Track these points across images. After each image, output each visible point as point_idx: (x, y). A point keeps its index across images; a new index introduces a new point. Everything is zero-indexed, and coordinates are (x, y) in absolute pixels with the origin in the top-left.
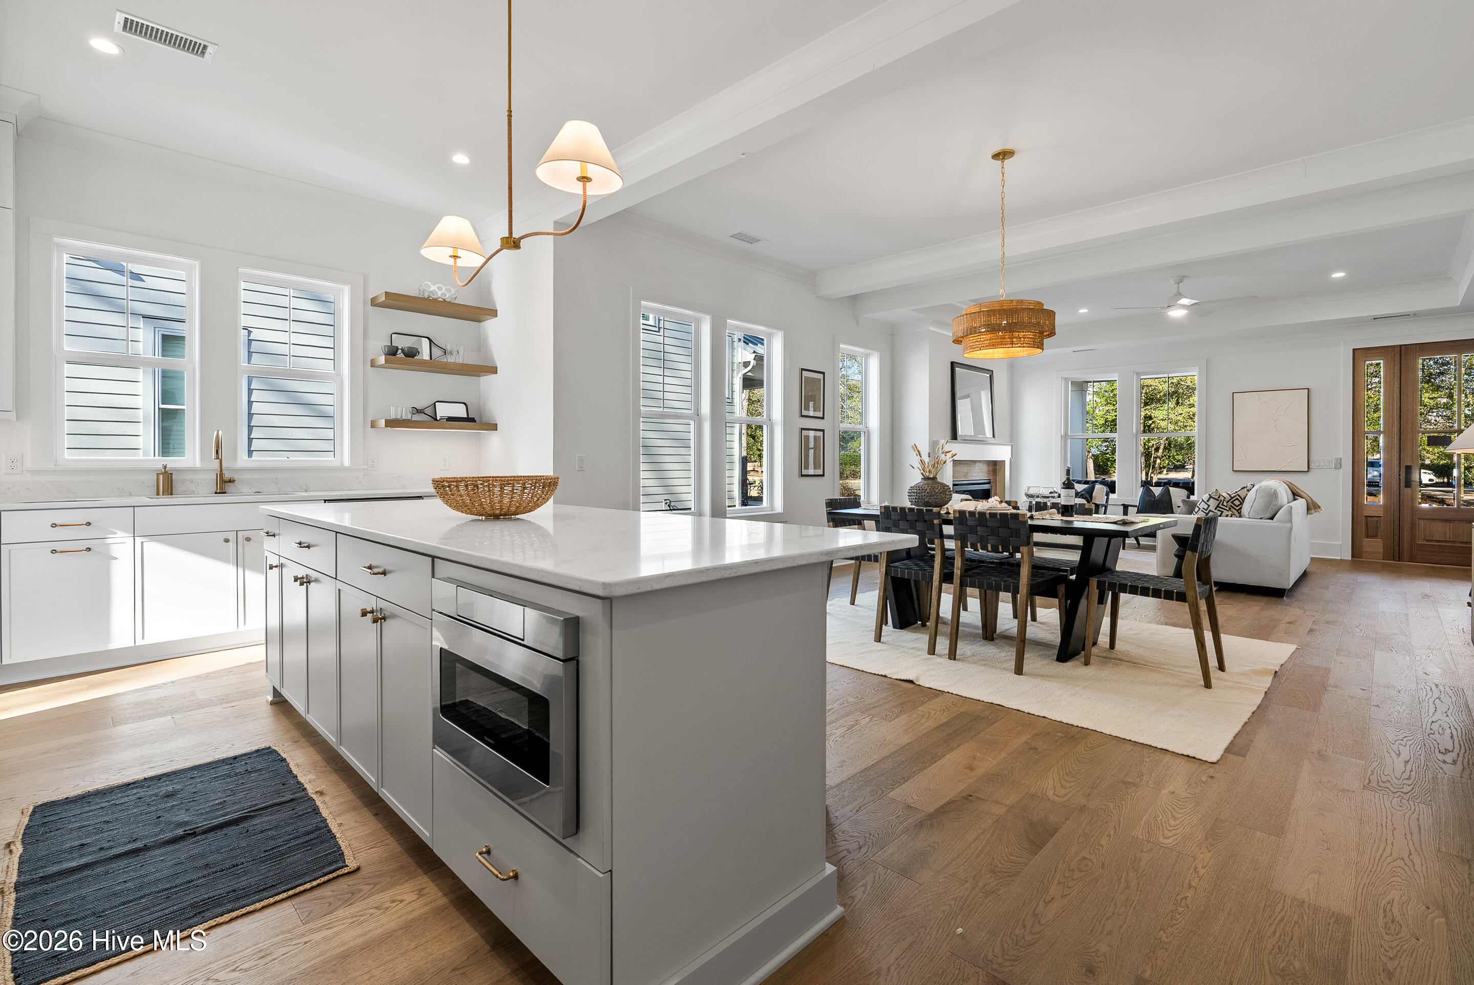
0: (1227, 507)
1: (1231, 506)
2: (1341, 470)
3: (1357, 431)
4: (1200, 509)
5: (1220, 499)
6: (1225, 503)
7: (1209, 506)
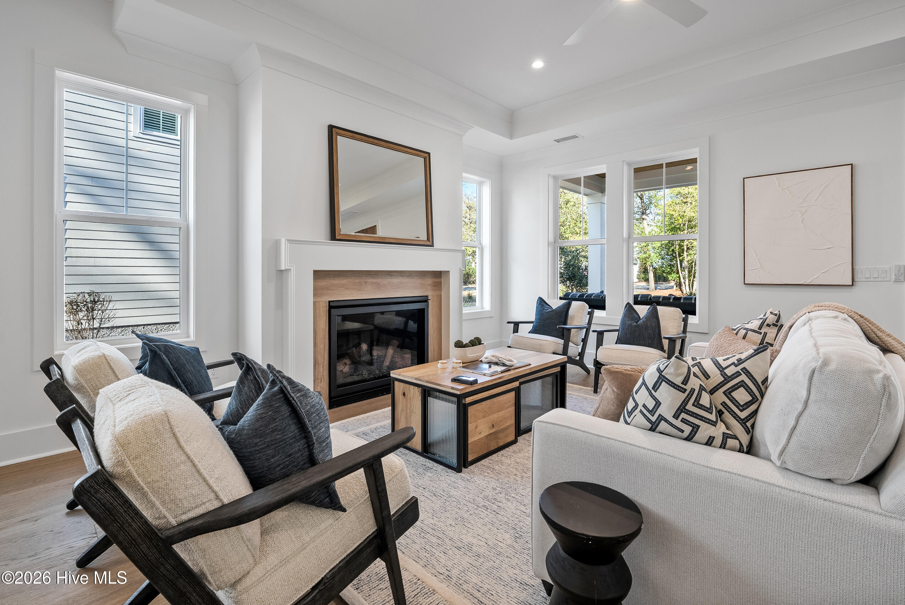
0: (709, 410)
1: (724, 404)
4: (637, 405)
5: (688, 387)
6: (705, 400)
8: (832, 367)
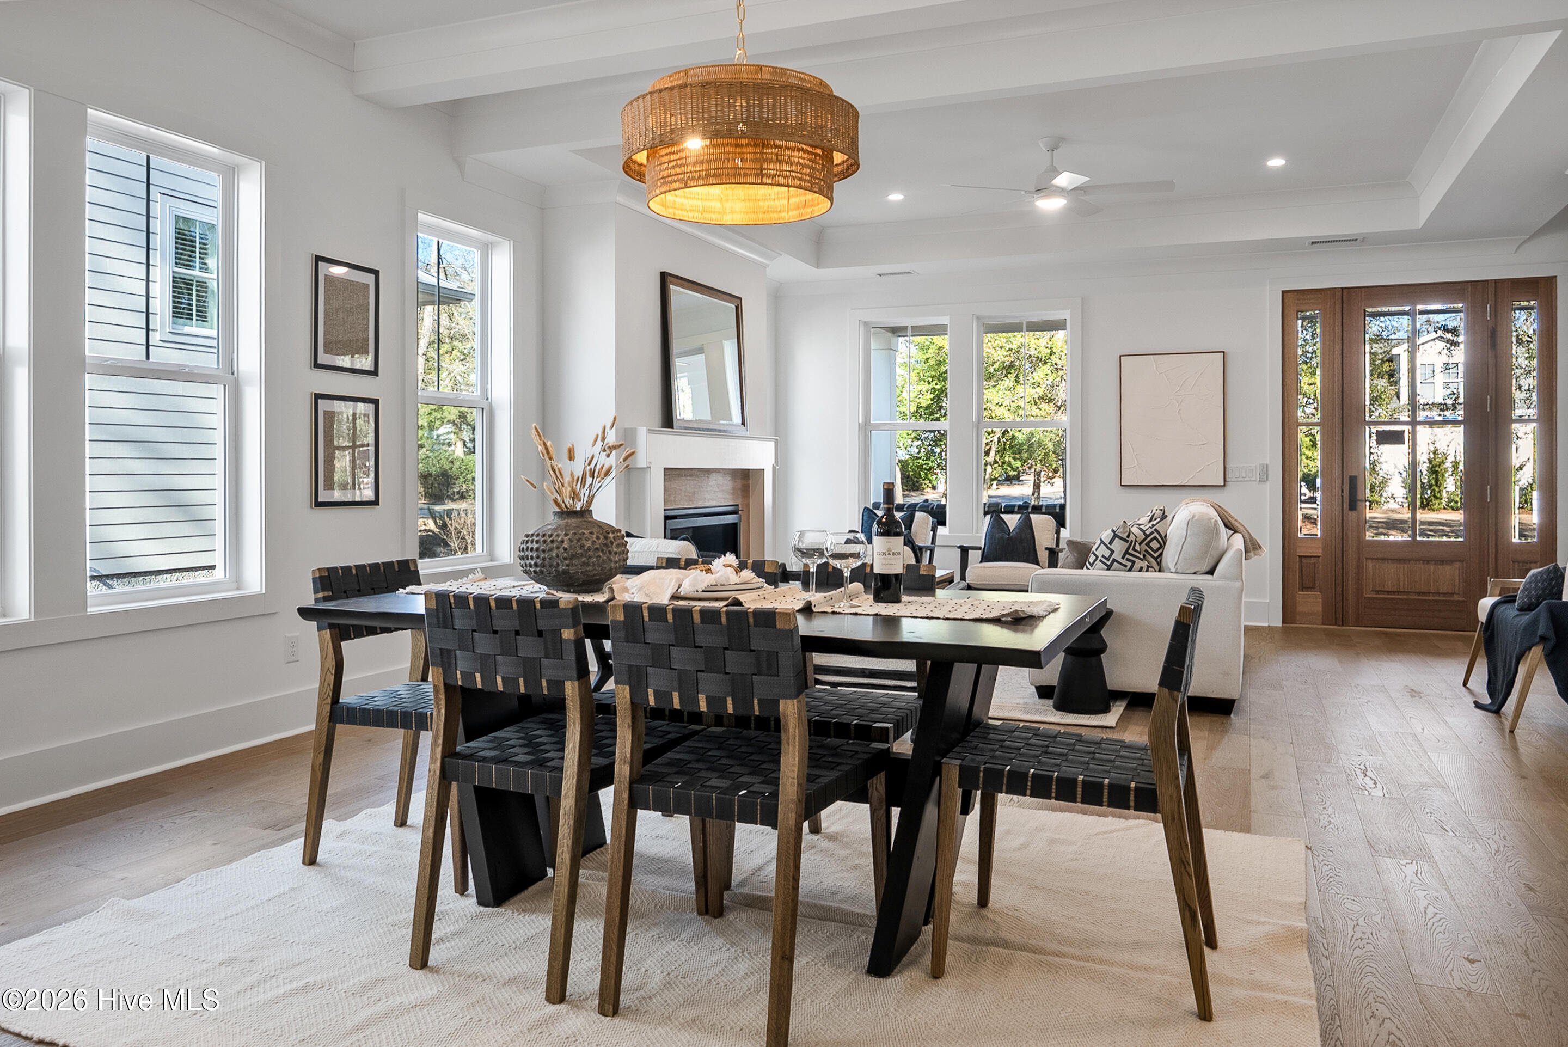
0: (1140, 553)
1: (1146, 551)
2: (1268, 483)
3: (1289, 421)
4: (1097, 557)
5: (1130, 539)
6: (1137, 547)
7: (1113, 552)
8: (1196, 518)
